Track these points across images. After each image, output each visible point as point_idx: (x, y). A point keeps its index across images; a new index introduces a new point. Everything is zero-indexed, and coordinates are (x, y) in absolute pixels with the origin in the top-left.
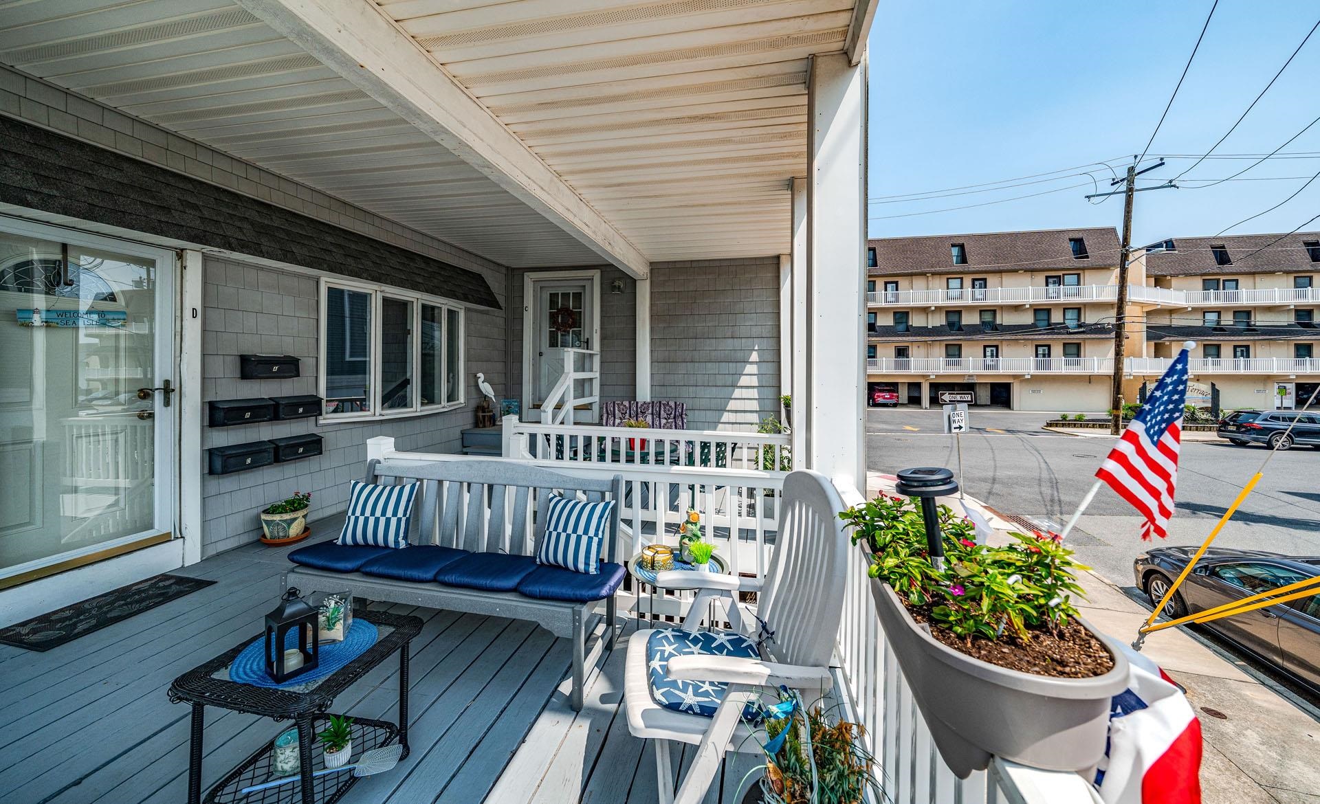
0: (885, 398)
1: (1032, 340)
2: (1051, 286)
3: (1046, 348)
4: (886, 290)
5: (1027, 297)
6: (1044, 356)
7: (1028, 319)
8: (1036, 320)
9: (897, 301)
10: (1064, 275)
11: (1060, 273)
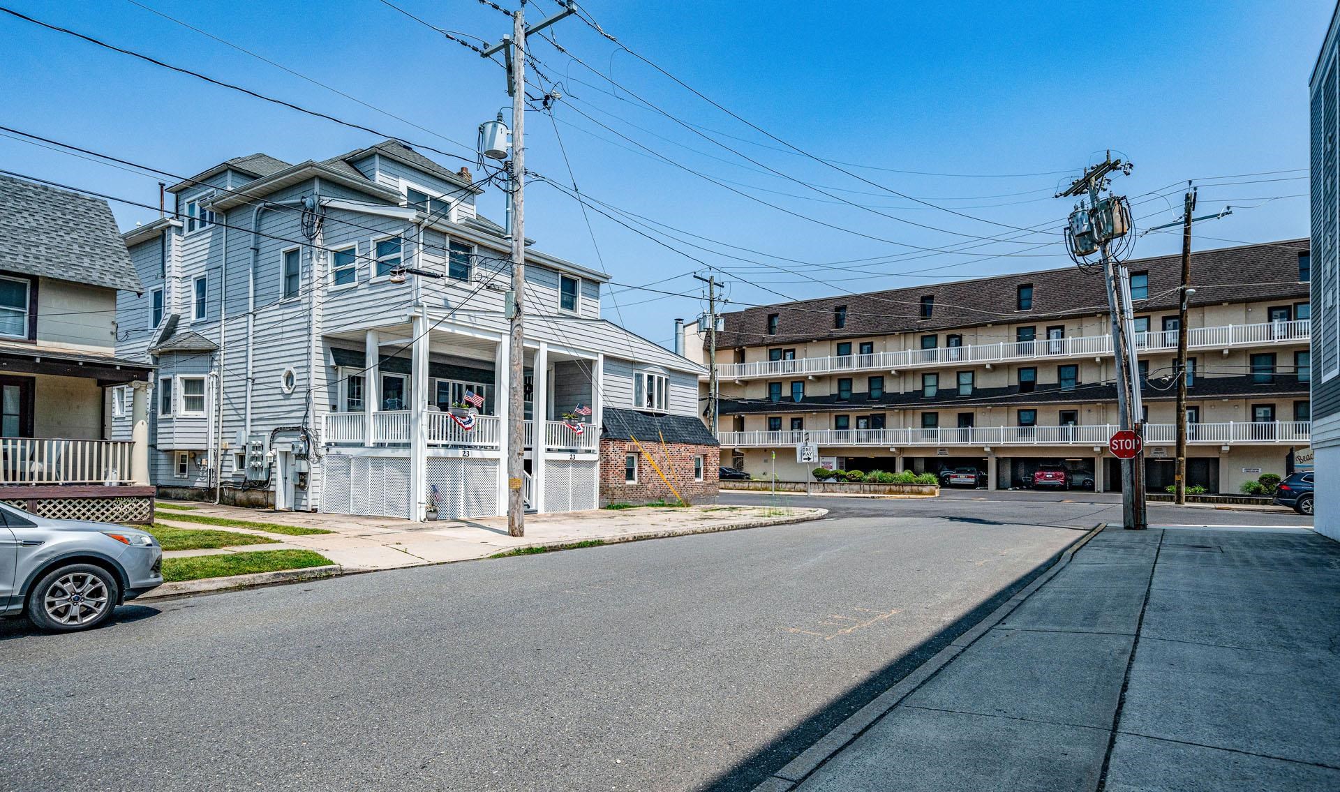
0: (1046, 479)
1: (1246, 398)
2: (1276, 322)
3: (1268, 409)
4: (1048, 337)
5: (1227, 340)
6: (1266, 419)
7: (1241, 369)
8: (1253, 370)
9: (1062, 351)
10: (1296, 305)
11: (1290, 303)
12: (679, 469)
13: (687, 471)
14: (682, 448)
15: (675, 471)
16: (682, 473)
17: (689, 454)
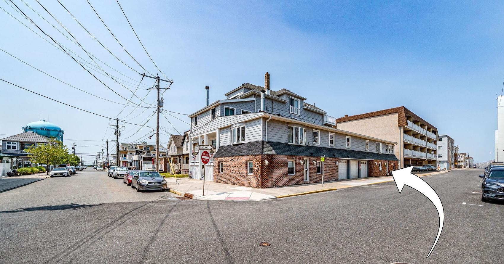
12: (238, 168)
13: (241, 169)
14: (239, 158)
15: (236, 169)
16: (239, 170)
17: (242, 161)
